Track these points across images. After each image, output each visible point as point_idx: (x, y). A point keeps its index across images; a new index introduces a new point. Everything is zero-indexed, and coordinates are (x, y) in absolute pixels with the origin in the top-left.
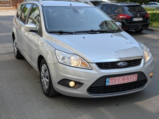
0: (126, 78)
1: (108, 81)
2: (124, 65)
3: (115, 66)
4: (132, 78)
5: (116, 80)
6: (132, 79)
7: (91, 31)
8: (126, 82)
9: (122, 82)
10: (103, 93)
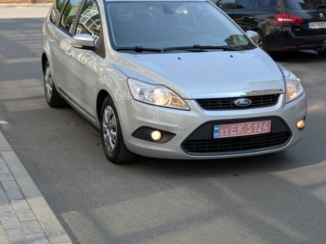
0: (250, 126)
1: (217, 131)
2: (245, 104)
3: (230, 105)
4: (261, 126)
5: (232, 130)
6: (261, 129)
7: (195, 47)
8: (249, 133)
9: (242, 133)
10: (209, 151)
